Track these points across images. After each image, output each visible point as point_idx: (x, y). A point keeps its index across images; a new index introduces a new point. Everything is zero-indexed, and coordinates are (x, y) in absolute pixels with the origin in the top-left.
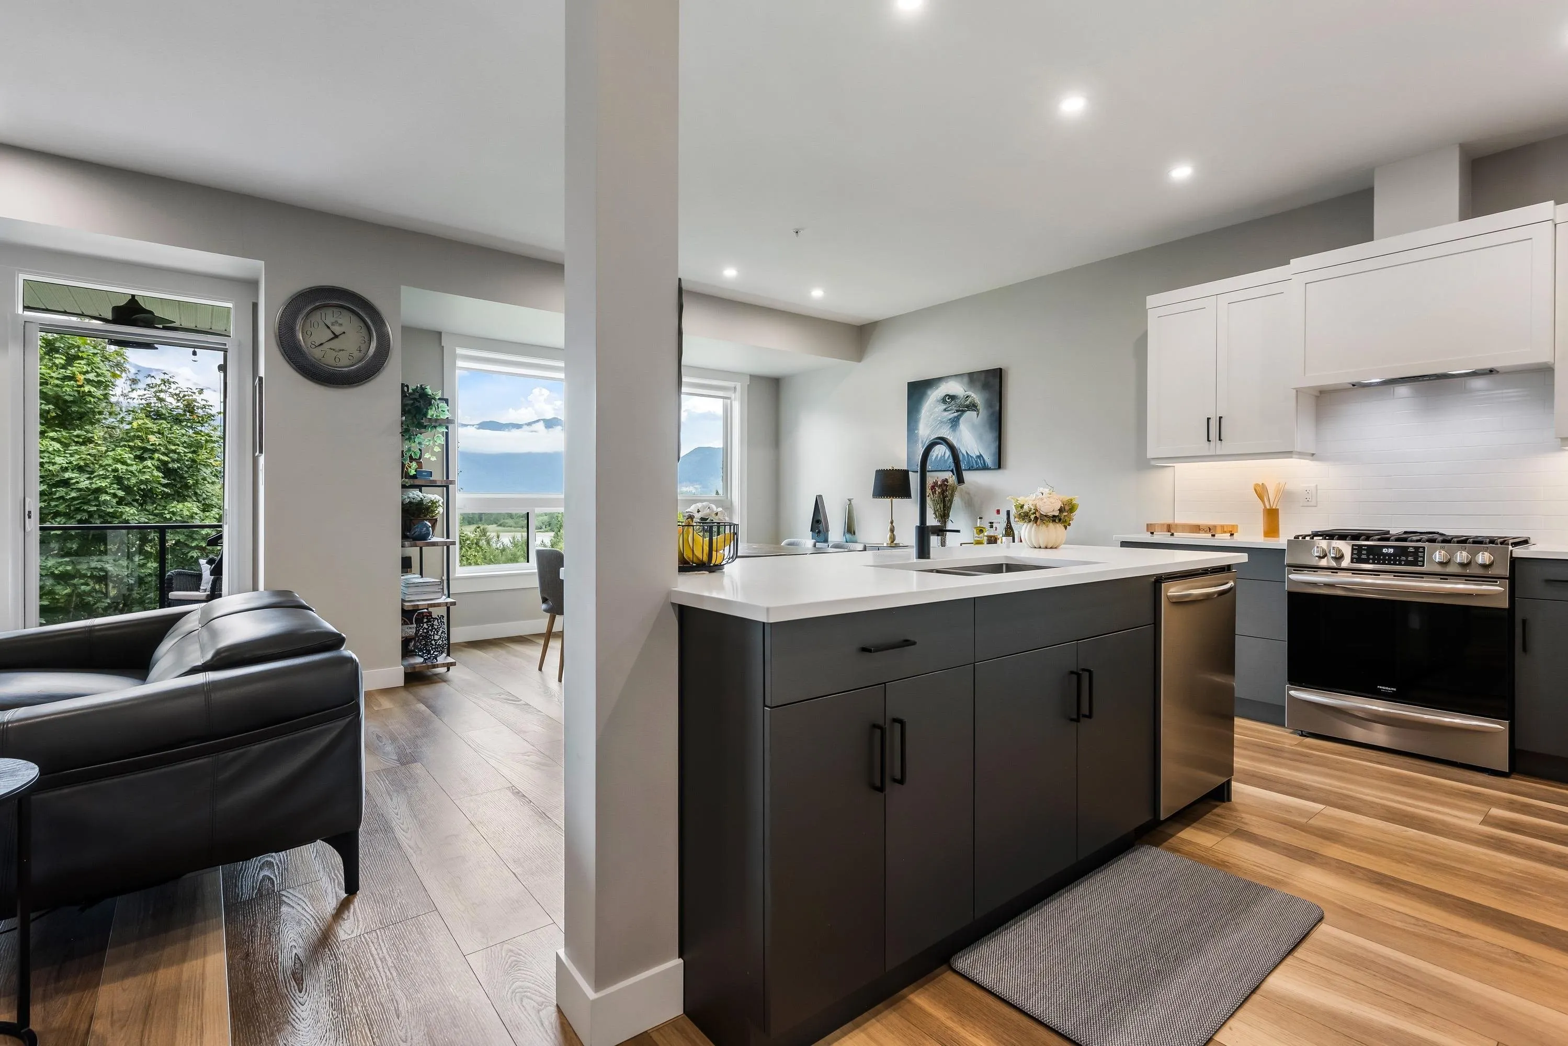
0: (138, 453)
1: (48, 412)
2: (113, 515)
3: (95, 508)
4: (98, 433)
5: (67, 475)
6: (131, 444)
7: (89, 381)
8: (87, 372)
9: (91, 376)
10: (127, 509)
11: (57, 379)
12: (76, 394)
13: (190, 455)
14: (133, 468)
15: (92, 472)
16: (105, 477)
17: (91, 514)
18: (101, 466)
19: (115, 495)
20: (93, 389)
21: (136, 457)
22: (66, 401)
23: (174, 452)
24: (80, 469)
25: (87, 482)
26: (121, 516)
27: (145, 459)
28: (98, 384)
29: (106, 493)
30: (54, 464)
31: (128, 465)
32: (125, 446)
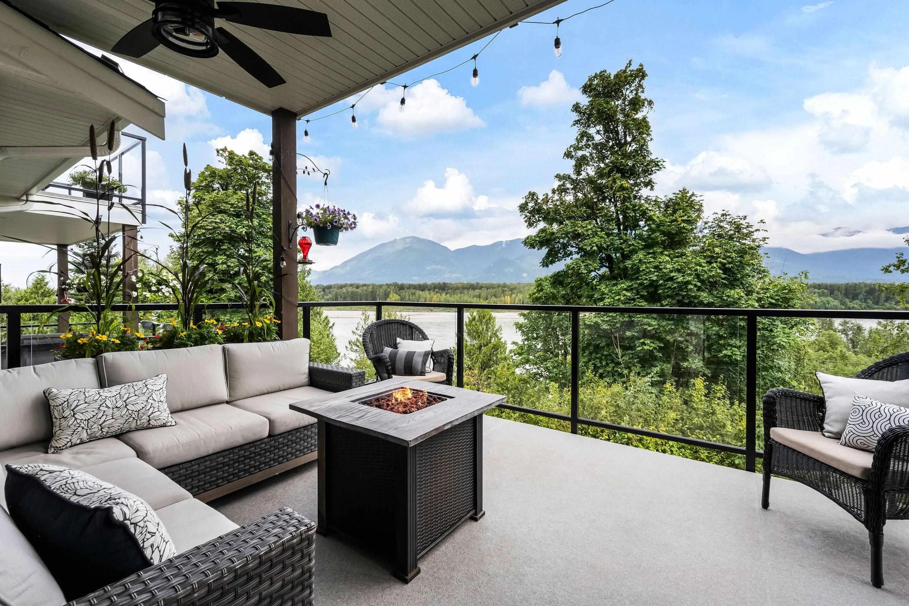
0: (708, 260)
1: (664, 241)
2: (695, 297)
3: (685, 293)
4: (689, 250)
5: (672, 275)
6: (705, 254)
7: (683, 221)
8: (683, 216)
9: (685, 218)
10: (703, 294)
11: (669, 222)
12: (677, 229)
13: (739, 259)
14: (706, 269)
15: (684, 273)
16: (690, 275)
17: (683, 297)
18: (689, 268)
19: (695, 286)
20: (685, 225)
21: (707, 262)
22: (673, 234)
23: (729, 257)
24: (679, 271)
25: (682, 278)
26: (699, 298)
27: (713, 263)
28: (688, 222)
29: (691, 284)
30: (667, 269)
31: (703, 267)
32: (701, 256)
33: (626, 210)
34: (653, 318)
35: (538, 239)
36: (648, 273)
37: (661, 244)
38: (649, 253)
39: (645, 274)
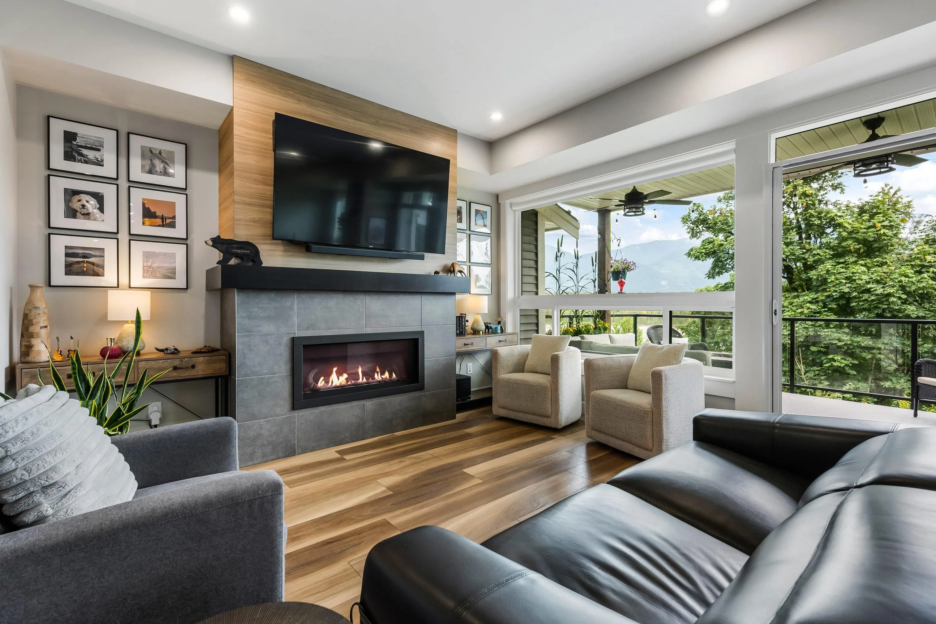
0: (918, 269)
1: (860, 249)
2: (899, 311)
3: (886, 306)
4: (890, 258)
5: (869, 286)
6: (912, 263)
7: (884, 227)
8: (883, 221)
9: (886, 223)
10: (909, 307)
11: (864, 228)
12: (876, 236)
14: (914, 280)
15: (885, 284)
16: (893, 287)
17: (884, 310)
18: (891, 279)
19: (900, 298)
20: (886, 231)
21: (916, 272)
22: (870, 241)
24: (878, 282)
25: (882, 290)
26: (904, 311)
27: (923, 273)
28: (891, 227)
29: (894, 296)
30: (862, 280)
31: (909, 277)
32: (908, 265)
33: (810, 217)
34: (845, 332)
35: (704, 251)
36: (837, 284)
37: (855, 252)
38: (839, 263)
39: (834, 286)
